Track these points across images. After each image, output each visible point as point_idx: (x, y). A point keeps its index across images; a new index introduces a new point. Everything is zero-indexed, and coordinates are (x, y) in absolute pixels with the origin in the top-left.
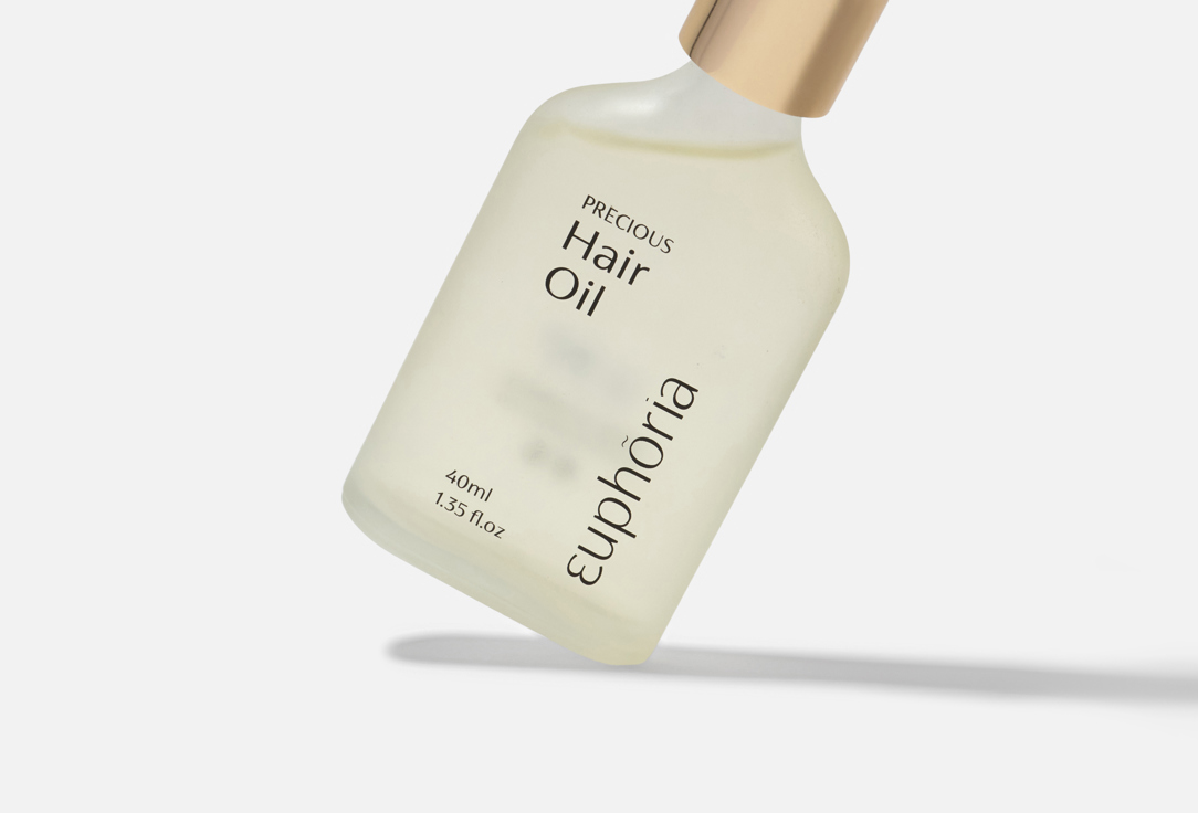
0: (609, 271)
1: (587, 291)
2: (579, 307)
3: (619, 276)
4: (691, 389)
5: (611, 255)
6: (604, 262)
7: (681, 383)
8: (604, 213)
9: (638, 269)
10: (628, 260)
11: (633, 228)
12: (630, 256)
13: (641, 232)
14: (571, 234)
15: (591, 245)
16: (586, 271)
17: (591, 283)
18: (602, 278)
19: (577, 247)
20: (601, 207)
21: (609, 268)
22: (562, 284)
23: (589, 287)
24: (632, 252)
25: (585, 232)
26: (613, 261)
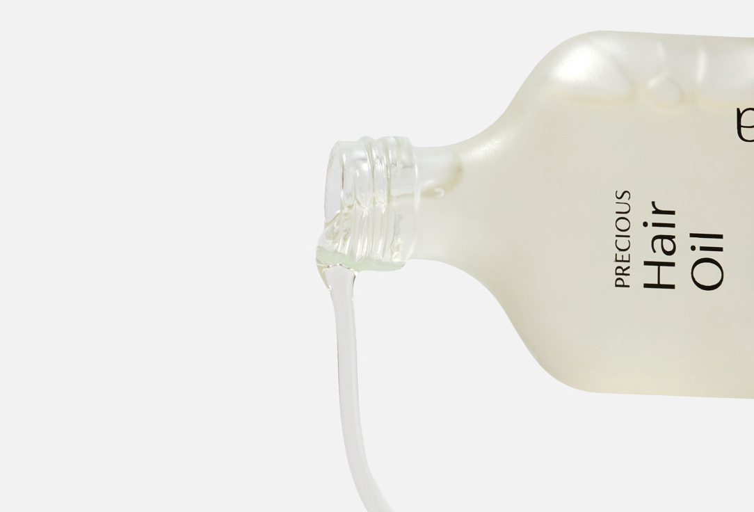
0: (674, 237)
1: (702, 249)
2: (720, 249)
3: (672, 226)
4: (739, 115)
5: (658, 242)
6: (668, 245)
7: (739, 127)
8: (624, 265)
9: (657, 212)
10: (654, 225)
11: (623, 233)
12: (650, 225)
13: (623, 224)
14: (659, 286)
15: (659, 264)
16: (684, 257)
17: (693, 248)
18: (683, 242)
19: (667, 275)
20: (620, 271)
21: (671, 238)
22: (707, 274)
23: (698, 248)
24: (645, 224)
25: (651, 275)
26: (662, 237)
